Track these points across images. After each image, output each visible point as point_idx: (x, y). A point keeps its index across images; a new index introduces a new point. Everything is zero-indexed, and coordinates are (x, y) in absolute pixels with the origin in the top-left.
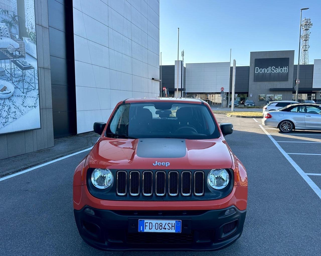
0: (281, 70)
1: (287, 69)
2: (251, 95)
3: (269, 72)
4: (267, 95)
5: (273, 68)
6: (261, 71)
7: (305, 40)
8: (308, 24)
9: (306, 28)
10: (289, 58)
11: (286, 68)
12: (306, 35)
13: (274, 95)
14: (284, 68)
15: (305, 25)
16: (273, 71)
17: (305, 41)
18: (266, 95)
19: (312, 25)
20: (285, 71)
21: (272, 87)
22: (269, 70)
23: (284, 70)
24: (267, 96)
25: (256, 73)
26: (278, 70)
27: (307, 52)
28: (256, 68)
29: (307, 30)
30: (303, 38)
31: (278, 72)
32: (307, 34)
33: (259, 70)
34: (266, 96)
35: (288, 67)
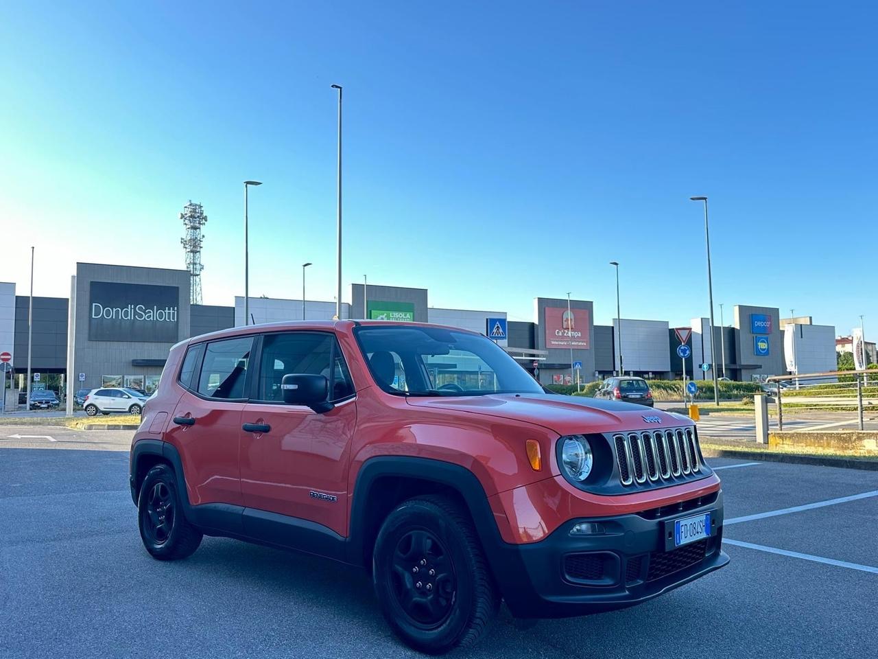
0: (161, 315)
1: (174, 313)
2: (82, 376)
3: (129, 318)
4: (126, 377)
5: (140, 309)
6: (108, 313)
7: (192, 251)
8: (198, 217)
9: (192, 224)
10: (178, 288)
11: (171, 311)
12: (194, 240)
13: (145, 377)
14: (167, 311)
15: (191, 216)
16: (141, 316)
17: (192, 254)
18: (123, 377)
19: (206, 221)
20: (169, 318)
21: (139, 357)
22: (128, 314)
23: (168, 314)
24: (127, 379)
25: (93, 317)
26: (152, 314)
27: (198, 280)
28: (94, 304)
29: (195, 228)
30: (187, 246)
31: (152, 318)
32: (196, 238)
33: (103, 312)
34: (123, 379)
35: (177, 309)
